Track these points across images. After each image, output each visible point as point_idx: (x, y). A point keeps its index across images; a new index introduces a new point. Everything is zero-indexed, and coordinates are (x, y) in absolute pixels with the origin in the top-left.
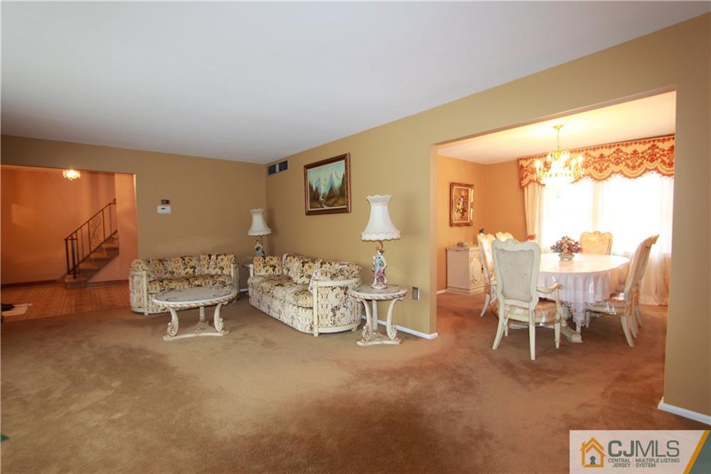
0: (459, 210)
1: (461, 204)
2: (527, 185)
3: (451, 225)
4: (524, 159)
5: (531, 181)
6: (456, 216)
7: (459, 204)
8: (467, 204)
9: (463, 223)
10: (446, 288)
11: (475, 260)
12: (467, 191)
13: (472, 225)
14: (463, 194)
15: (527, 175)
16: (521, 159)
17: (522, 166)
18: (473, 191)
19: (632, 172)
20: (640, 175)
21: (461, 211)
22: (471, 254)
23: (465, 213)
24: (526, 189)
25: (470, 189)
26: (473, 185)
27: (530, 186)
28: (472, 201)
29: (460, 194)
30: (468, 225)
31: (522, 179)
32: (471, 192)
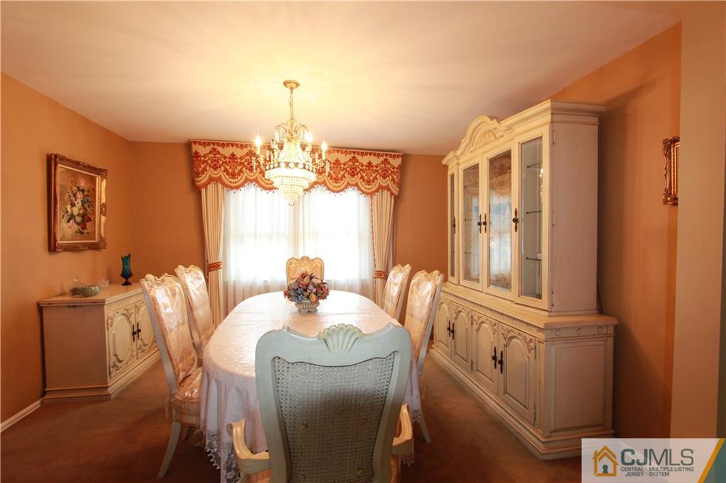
0: (72, 217)
1: (78, 203)
2: (205, 186)
3: (52, 247)
4: (200, 143)
5: (211, 180)
6: (66, 230)
7: (73, 205)
8: (93, 206)
9: (84, 245)
10: (44, 393)
11: (119, 319)
12: (93, 180)
13: (105, 247)
14: (82, 184)
15: (205, 169)
16: (195, 143)
17: (197, 153)
18: (104, 183)
19: (335, 185)
20: (342, 190)
21: (79, 219)
22: (108, 311)
23: (89, 224)
24: (203, 191)
25: (98, 179)
26: (105, 170)
27: (211, 187)
28: (103, 201)
29: (74, 183)
30: (95, 247)
31: (198, 174)
32: (102, 186)
